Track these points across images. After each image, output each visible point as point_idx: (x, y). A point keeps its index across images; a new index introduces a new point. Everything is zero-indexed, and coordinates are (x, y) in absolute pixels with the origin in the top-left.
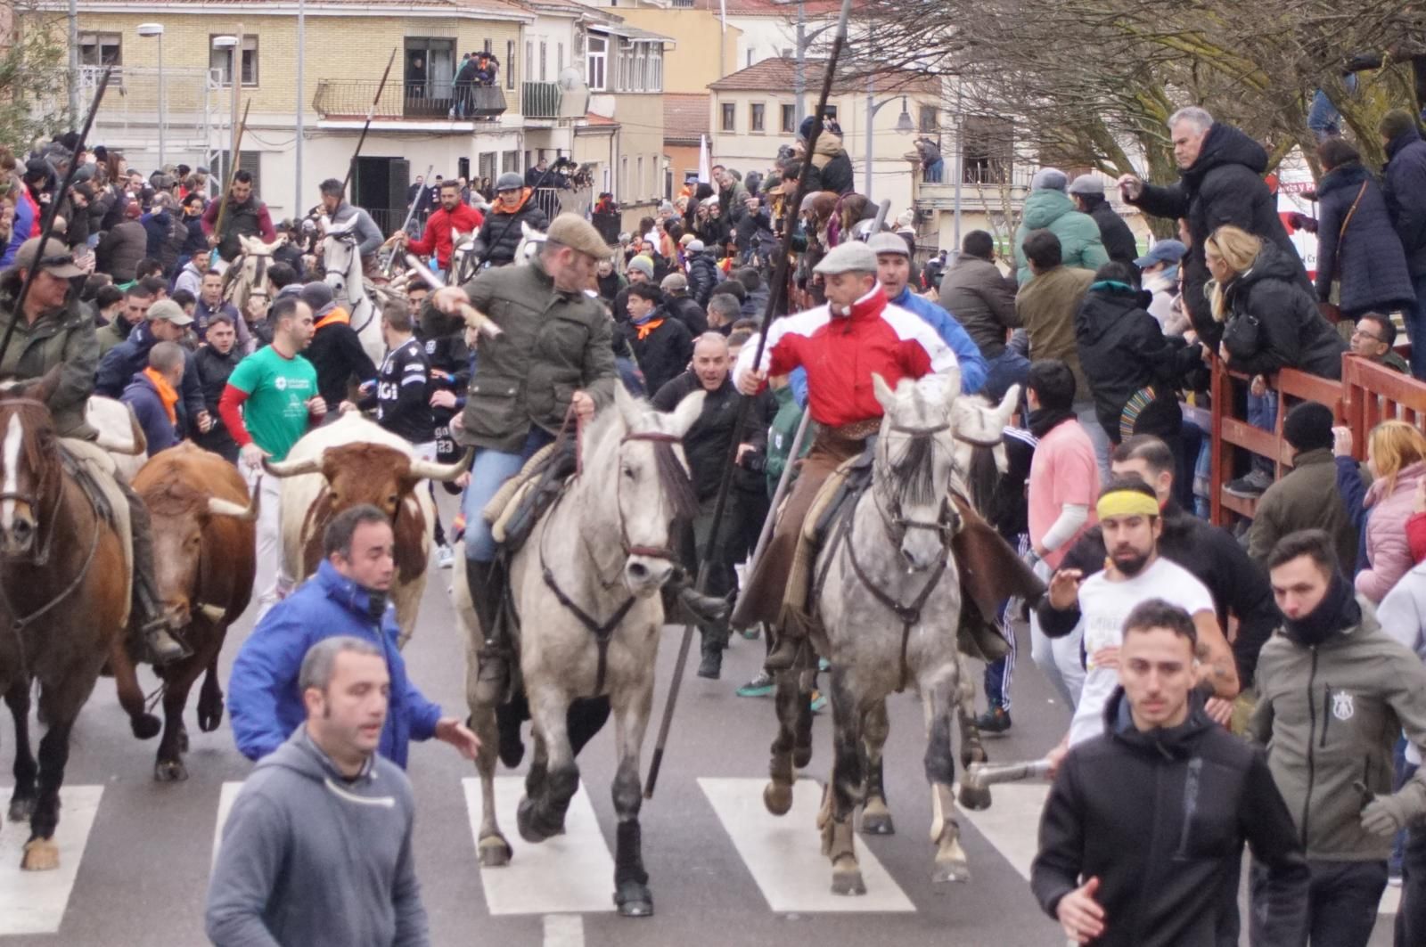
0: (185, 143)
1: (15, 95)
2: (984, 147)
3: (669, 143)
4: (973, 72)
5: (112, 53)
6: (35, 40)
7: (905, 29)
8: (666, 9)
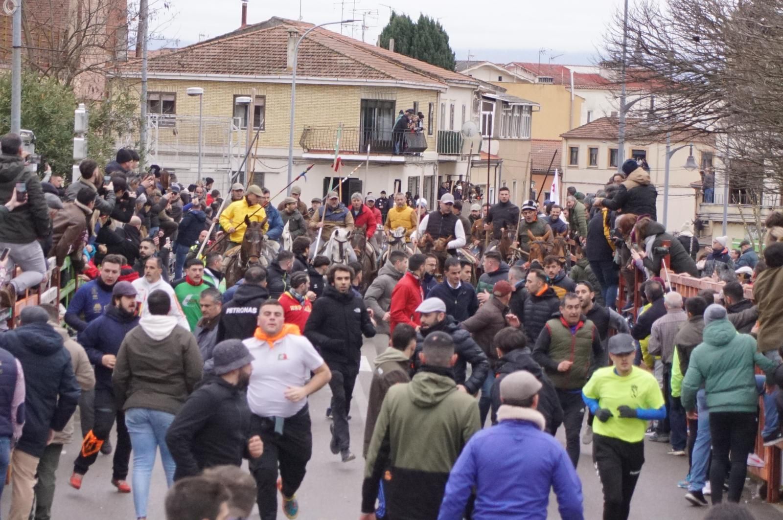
0: (215, 166)
1: (105, 133)
2: (742, 181)
3: (534, 172)
4: (736, 131)
5: (170, 106)
6: (119, 98)
7: (692, 102)
8: (534, 84)
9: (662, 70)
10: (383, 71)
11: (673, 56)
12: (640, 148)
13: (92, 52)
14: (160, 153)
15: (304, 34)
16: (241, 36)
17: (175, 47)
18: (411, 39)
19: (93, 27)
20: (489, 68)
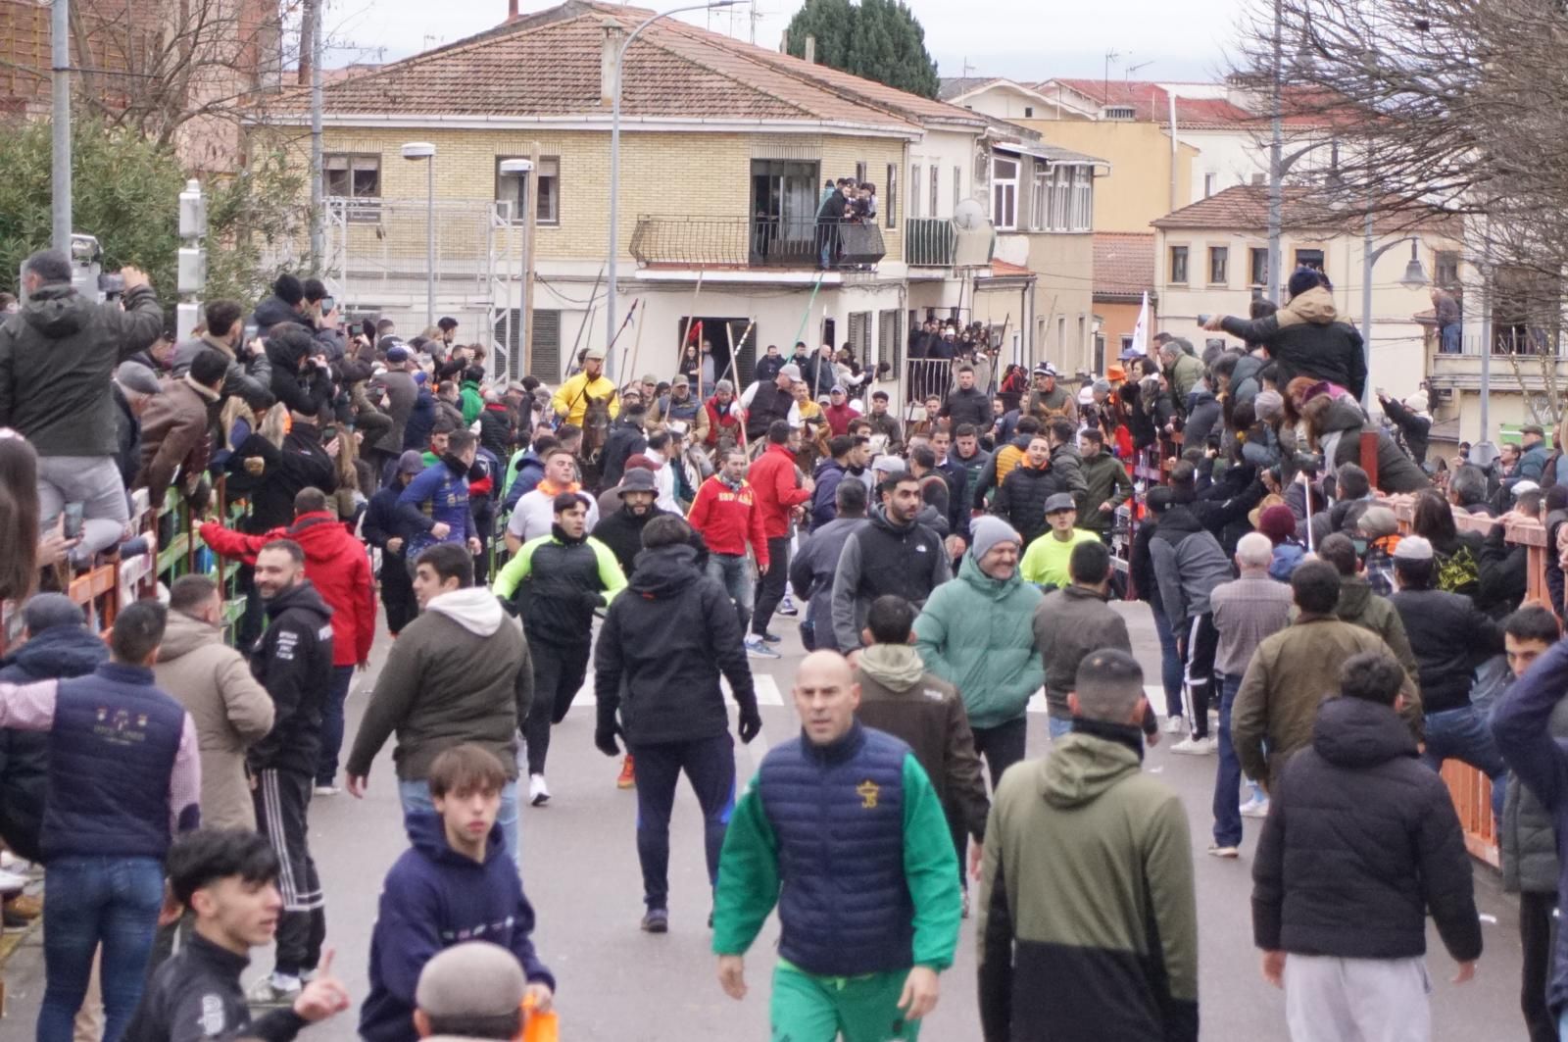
0: (461, 299)
1: (240, 237)
2: (1518, 310)
3: (1099, 299)
4: (1505, 209)
5: (368, 181)
6: (267, 165)
7: (1416, 152)
8: (1097, 121)
9: (1355, 90)
10: (795, 103)
11: (1374, 62)
12: (1313, 246)
13: (212, 75)
14: (351, 276)
15: (635, 32)
16: (508, 37)
17: (377, 61)
18: (848, 35)
19: (213, 27)
20: (1005, 91)
